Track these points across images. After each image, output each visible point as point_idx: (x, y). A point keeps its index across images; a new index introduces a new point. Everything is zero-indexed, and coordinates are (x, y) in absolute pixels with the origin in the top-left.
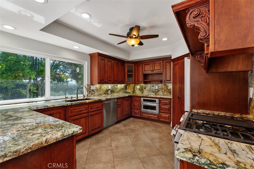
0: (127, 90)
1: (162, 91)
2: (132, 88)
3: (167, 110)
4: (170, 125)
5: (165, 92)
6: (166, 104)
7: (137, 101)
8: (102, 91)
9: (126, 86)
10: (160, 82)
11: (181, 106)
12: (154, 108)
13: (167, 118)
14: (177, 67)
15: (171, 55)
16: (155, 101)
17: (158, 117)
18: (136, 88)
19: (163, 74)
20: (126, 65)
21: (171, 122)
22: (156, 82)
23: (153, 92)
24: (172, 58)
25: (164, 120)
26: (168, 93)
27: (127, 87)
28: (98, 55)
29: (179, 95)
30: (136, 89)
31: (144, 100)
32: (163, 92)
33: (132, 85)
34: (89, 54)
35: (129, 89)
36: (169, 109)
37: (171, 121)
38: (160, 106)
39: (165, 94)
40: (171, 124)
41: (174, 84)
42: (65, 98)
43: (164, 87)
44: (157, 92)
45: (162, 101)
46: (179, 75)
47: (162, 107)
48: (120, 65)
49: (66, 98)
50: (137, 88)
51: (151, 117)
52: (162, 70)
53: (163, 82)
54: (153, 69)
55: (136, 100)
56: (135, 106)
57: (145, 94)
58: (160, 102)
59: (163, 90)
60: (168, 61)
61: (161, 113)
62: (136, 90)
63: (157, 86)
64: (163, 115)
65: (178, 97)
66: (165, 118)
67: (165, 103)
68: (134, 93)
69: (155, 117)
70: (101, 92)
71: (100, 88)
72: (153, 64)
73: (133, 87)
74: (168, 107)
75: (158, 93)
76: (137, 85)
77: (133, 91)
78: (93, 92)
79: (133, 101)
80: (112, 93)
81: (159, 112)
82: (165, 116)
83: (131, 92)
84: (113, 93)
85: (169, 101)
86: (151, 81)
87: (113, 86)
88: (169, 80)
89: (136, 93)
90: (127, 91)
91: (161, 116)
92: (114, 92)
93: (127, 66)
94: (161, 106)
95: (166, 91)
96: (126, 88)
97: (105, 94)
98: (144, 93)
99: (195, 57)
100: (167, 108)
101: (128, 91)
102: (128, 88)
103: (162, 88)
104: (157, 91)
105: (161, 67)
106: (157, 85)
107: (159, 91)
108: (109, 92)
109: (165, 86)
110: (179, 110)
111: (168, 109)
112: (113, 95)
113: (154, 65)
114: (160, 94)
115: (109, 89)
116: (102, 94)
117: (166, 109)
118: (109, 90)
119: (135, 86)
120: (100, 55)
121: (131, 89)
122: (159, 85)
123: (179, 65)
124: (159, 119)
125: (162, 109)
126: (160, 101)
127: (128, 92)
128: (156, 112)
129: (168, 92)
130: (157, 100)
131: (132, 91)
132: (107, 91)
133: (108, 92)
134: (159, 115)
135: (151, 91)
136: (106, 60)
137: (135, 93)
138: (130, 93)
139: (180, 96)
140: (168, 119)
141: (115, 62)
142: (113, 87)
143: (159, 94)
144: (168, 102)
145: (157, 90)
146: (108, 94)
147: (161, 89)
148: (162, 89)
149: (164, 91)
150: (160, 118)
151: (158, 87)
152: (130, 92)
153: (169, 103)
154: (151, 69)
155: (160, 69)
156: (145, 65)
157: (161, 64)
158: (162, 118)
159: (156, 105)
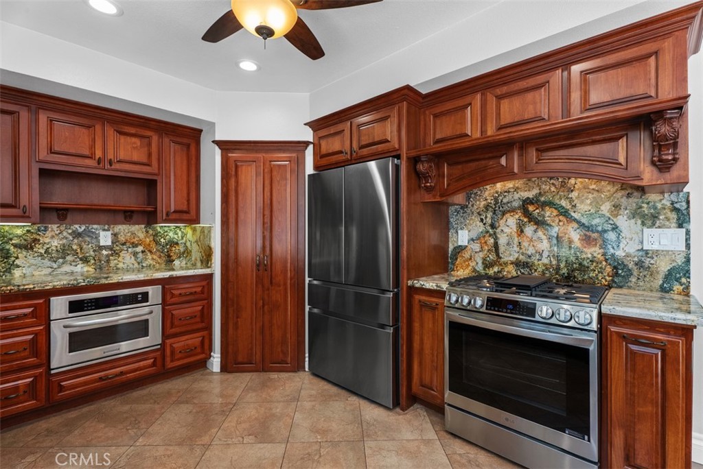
1: (135, 254)
3: (196, 320)
5: (149, 256)
6: (189, 299)
7: (18, 323)
10: (121, 215)
13: (196, 348)
14: (250, 171)
16: (145, 297)
17: (159, 362)
19: (160, 184)
22: (103, 217)
23: (85, 260)
25: (185, 361)
26: (160, 257)
29: (259, 258)
31: (75, 307)
38: (165, 314)
39: (150, 262)
43: (141, 235)
44: (108, 261)
45: (175, 292)
47: (176, 312)
52: (154, 169)
53: (160, 215)
54: (111, 157)
58: (167, 298)
59: (140, 249)
60: (178, 140)
61: (173, 340)
63: (109, 234)
64: (181, 343)
66: (190, 351)
67: (189, 295)
69: (142, 368)
72: (111, 133)
74: (200, 308)
75: (112, 264)
81: (165, 336)
82: (187, 345)
85: (203, 286)
86: (66, 209)
88: (185, 209)
91: (172, 350)
95: (151, 252)
100: (194, 313)
103: (135, 240)
104: (107, 256)
105: (149, 154)
106: (108, 230)
107: (115, 253)
109: (147, 232)
111: (198, 315)
113: (115, 136)
114: (125, 266)
117: (191, 316)
122: (120, 227)
123: (258, 167)
124: (163, 366)
125: (175, 321)
126: (166, 293)
130: (154, 292)
134: (162, 353)
135: (70, 257)
139: (267, 262)
143: (121, 265)
144: (199, 289)
145: (105, 252)
147: (128, 244)
148: (136, 246)
149: (143, 252)
150: (168, 359)
151: (115, 235)
154: (99, 155)
155: (145, 160)
156: (57, 126)
157: (149, 145)
158: (178, 356)
159: (150, 311)
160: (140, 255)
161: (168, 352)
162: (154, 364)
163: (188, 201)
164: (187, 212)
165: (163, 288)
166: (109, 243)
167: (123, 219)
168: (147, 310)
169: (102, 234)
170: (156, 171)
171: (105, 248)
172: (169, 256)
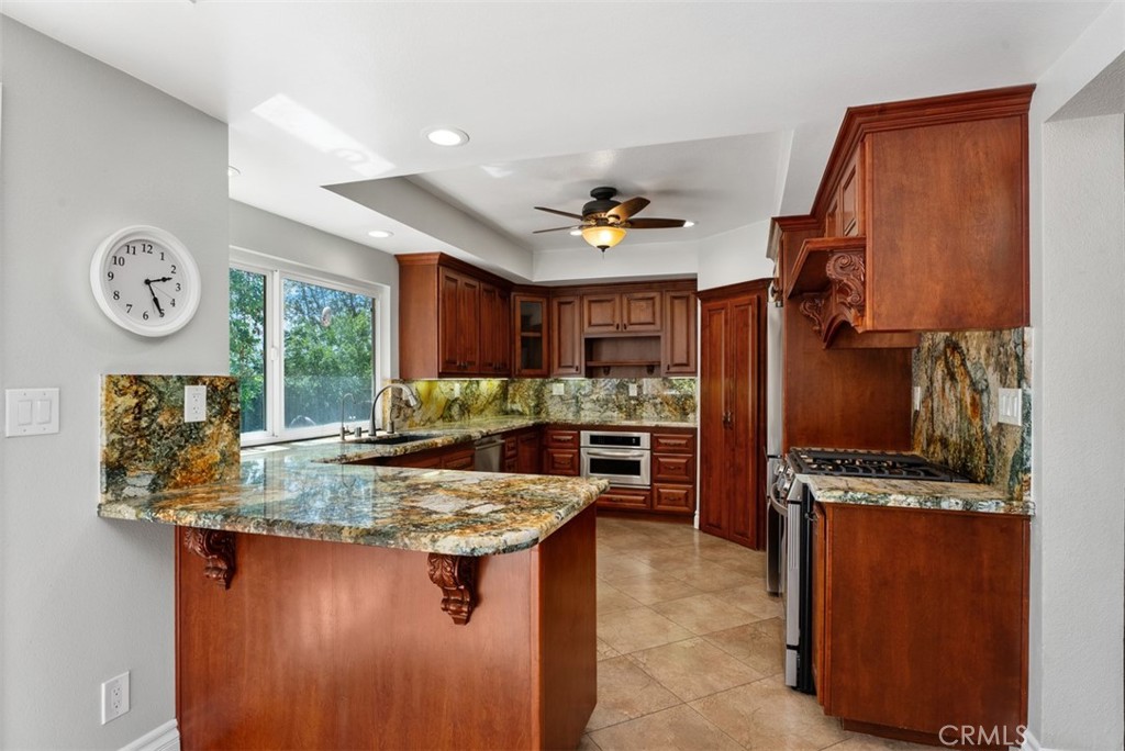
0: (509, 401)
1: (655, 405)
2: (531, 393)
3: (682, 471)
4: (693, 523)
5: (666, 408)
6: (676, 450)
7: (565, 444)
8: (433, 407)
9: (507, 386)
10: (645, 369)
11: (733, 450)
12: (633, 467)
13: (679, 499)
14: (720, 320)
15: (696, 274)
16: (637, 441)
17: (649, 501)
18: (550, 395)
19: (662, 340)
20: (518, 300)
21: (697, 512)
22: (633, 372)
23: (620, 408)
24: (700, 288)
25: (670, 508)
26: (675, 409)
27: (510, 388)
28: (439, 264)
29: (727, 414)
30: (547, 396)
31: (594, 440)
32: (656, 409)
33: (529, 380)
34: (396, 256)
35: (517, 400)
36: (689, 468)
37: (695, 509)
38: (653, 459)
39: (667, 412)
40: (697, 518)
41: (708, 376)
42: (339, 432)
43: (660, 387)
44: (635, 410)
45: (662, 441)
46: (726, 346)
47: (661, 460)
48: (498, 299)
49: (345, 432)
50: (554, 393)
51: (621, 500)
52: (657, 327)
53: (663, 368)
54: (625, 322)
55: (560, 441)
56: (556, 465)
57: (585, 416)
58: (655, 445)
59: (658, 401)
60: (678, 294)
61: (659, 485)
62: (549, 402)
63: (635, 386)
64: (666, 490)
65: (726, 421)
66: (674, 500)
67: (675, 445)
68: (539, 413)
69: (636, 501)
70: (433, 411)
71: (430, 393)
72: (625, 301)
73: (536, 391)
74: (684, 461)
75: (638, 412)
76: (552, 382)
77: (537, 406)
78: (409, 411)
79: (547, 447)
80: (464, 414)
81: (653, 480)
82: (673, 494)
83: (527, 410)
84: (466, 415)
85: (688, 439)
86: (609, 367)
87: (466, 384)
88: (685, 361)
89: (548, 414)
90: (509, 406)
91: (659, 494)
92: (469, 412)
93: (518, 304)
94: (657, 457)
95: (667, 403)
96: (504, 394)
97: (442, 417)
98: (582, 413)
99: (799, 304)
100: (680, 463)
101: (515, 407)
102: (515, 395)
103: (655, 393)
104: (635, 405)
105: (654, 314)
106: (635, 383)
107: (640, 403)
108: (455, 410)
109: (665, 385)
110: (728, 465)
111: (683, 467)
112: (467, 421)
113: (629, 304)
115: (456, 399)
116: (434, 418)
117: (677, 467)
118: (453, 401)
119: (543, 384)
120: (446, 261)
121: (524, 399)
122: (643, 380)
123: (726, 314)
124: (652, 506)
125: (662, 468)
126: (654, 441)
127: (513, 411)
128: (643, 479)
129: (674, 406)
130: (645, 438)
131: (529, 407)
132: (450, 404)
133: (453, 413)
134: (651, 494)
135: (610, 405)
136: (462, 280)
137: (544, 415)
138: (521, 414)
139: (732, 420)
140: (683, 502)
141: (485, 290)
142: (468, 391)
143: (645, 414)
144: (684, 442)
145: (633, 402)
146: (451, 418)
147: (649, 396)
148: (655, 398)
149: (661, 403)
150: (656, 501)
151: (640, 387)
152: (520, 409)
153: (686, 445)
154: (618, 321)
155: (650, 319)
156: (593, 305)
157: (654, 305)
158: (664, 501)
159: (641, 454)
160: (659, 406)
161: (655, 495)
162: (644, 502)
163: (688, 353)
164: (687, 365)
165: (652, 436)
166: (636, 395)
167: (646, 372)
168: (637, 453)
169: (631, 386)
170: (659, 328)
171: (633, 398)
172: (684, 409)
